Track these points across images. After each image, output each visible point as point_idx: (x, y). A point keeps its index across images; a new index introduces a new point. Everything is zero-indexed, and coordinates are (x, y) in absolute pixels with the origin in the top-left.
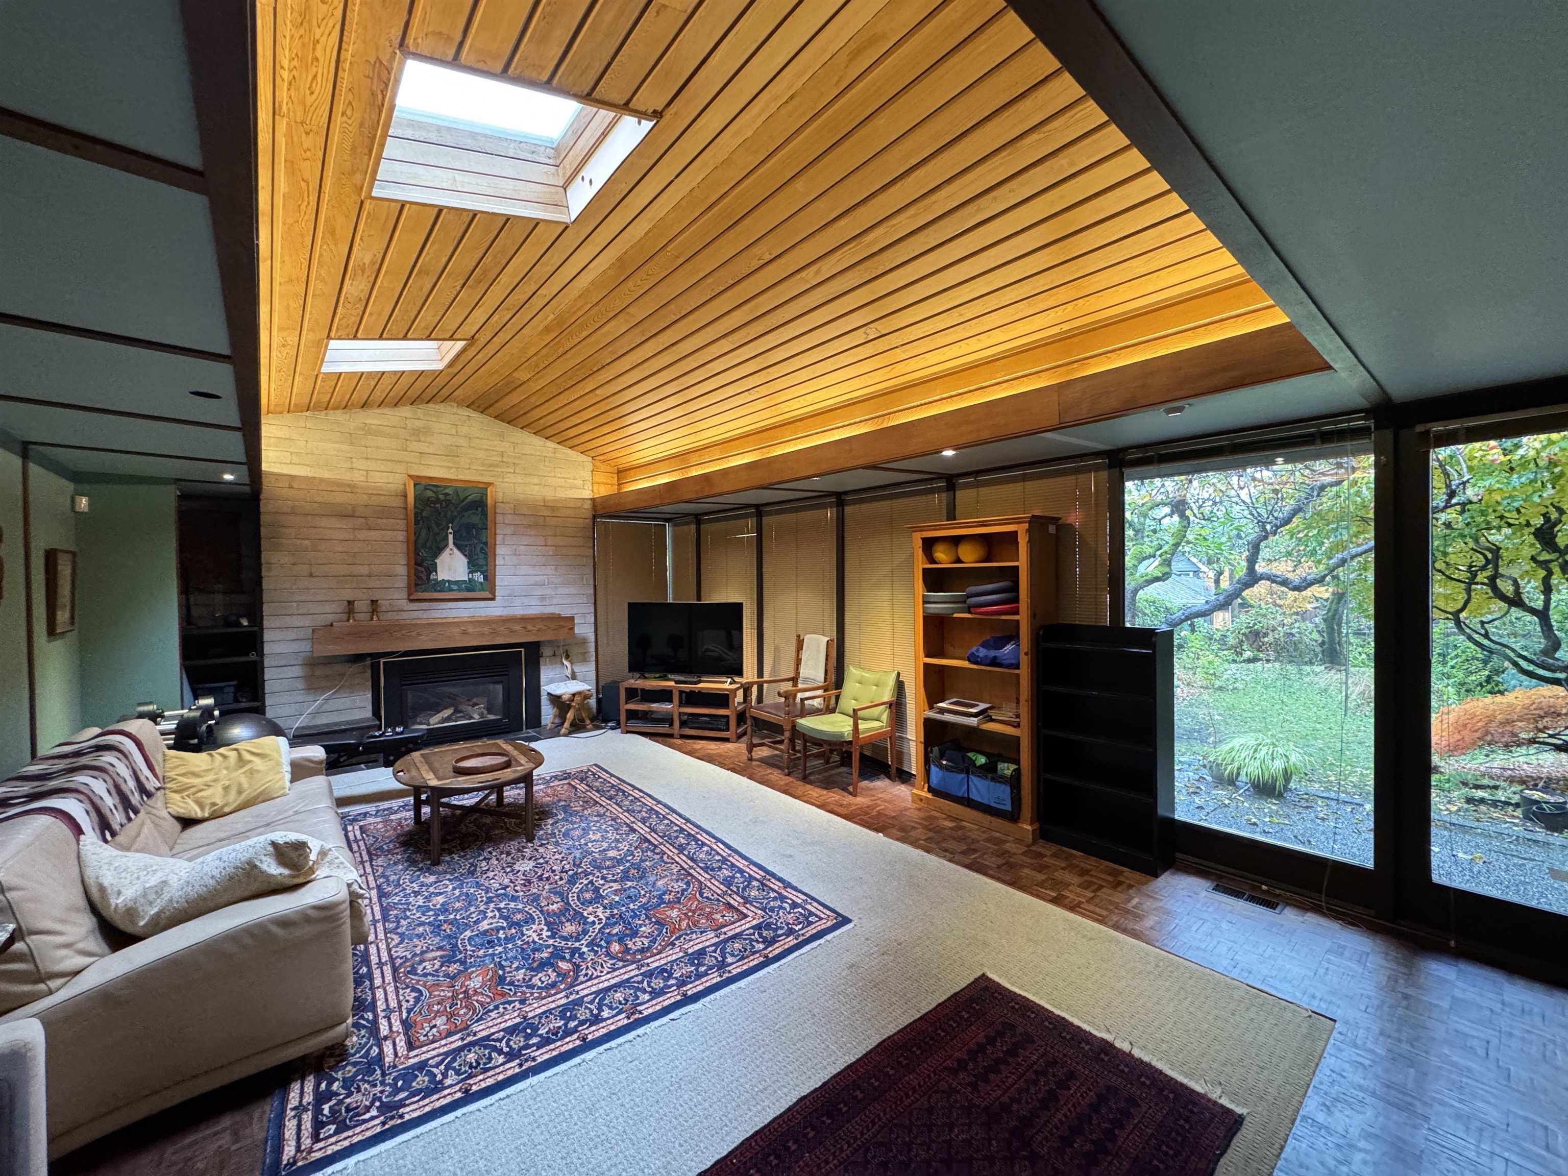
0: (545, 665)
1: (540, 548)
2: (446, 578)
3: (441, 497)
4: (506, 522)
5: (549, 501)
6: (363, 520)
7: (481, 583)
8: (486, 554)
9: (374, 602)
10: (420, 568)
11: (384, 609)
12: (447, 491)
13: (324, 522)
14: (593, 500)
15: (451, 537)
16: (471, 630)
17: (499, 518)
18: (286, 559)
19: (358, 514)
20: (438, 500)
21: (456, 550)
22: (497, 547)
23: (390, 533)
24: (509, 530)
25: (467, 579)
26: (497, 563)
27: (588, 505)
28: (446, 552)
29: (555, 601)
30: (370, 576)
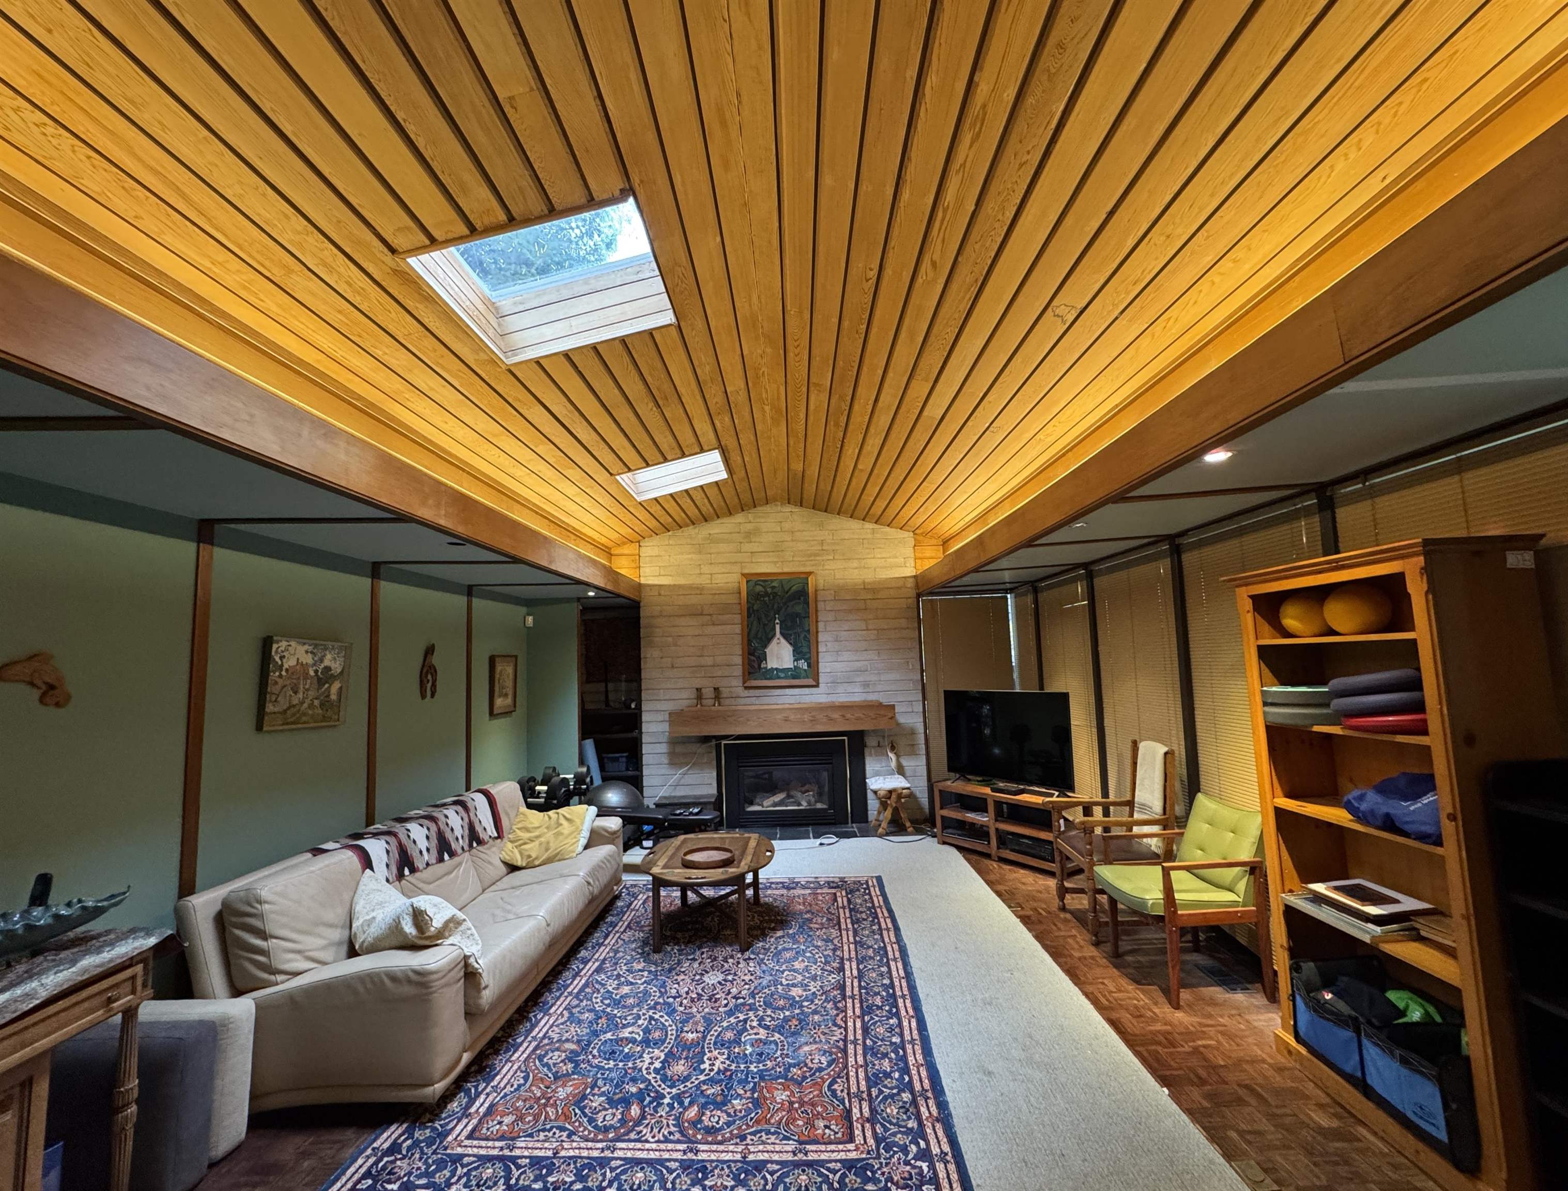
0: (871, 755)
1: (860, 632)
2: (775, 667)
3: (769, 590)
4: (828, 608)
5: (869, 583)
6: (709, 617)
7: (805, 670)
8: (809, 641)
9: (716, 689)
10: (752, 658)
11: (725, 695)
12: (774, 584)
13: (683, 621)
14: (915, 577)
15: (778, 627)
16: (792, 717)
17: (821, 605)
18: (656, 653)
19: (705, 612)
20: (767, 594)
21: (783, 641)
22: (820, 635)
23: (729, 626)
24: (830, 617)
25: (792, 666)
26: (820, 650)
27: (910, 583)
28: (775, 641)
29: (879, 688)
30: (713, 666)
